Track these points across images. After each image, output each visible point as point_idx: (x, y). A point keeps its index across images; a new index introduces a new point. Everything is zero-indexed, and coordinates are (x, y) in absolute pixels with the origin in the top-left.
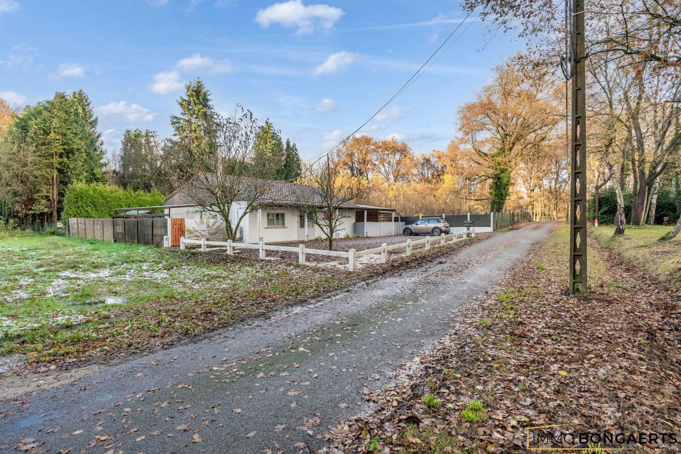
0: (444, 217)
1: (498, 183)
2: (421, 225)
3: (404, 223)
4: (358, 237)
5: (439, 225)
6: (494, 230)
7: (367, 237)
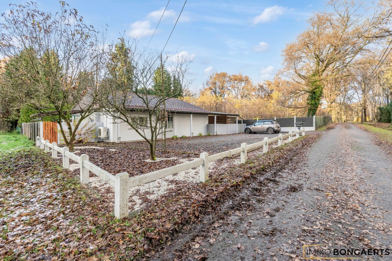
0: (275, 119)
1: (314, 96)
2: (259, 126)
3: (245, 124)
4: (209, 135)
5: (272, 126)
6: (316, 129)
7: (217, 135)
